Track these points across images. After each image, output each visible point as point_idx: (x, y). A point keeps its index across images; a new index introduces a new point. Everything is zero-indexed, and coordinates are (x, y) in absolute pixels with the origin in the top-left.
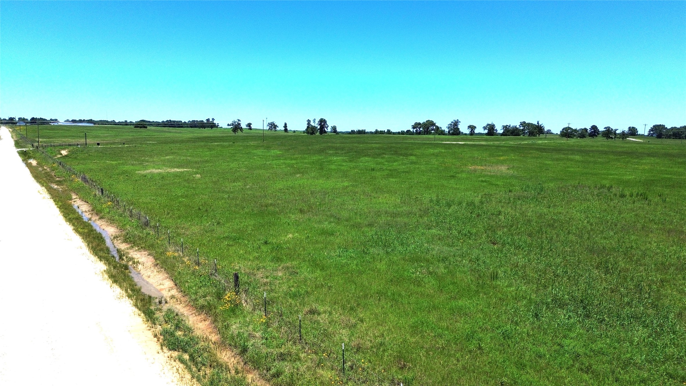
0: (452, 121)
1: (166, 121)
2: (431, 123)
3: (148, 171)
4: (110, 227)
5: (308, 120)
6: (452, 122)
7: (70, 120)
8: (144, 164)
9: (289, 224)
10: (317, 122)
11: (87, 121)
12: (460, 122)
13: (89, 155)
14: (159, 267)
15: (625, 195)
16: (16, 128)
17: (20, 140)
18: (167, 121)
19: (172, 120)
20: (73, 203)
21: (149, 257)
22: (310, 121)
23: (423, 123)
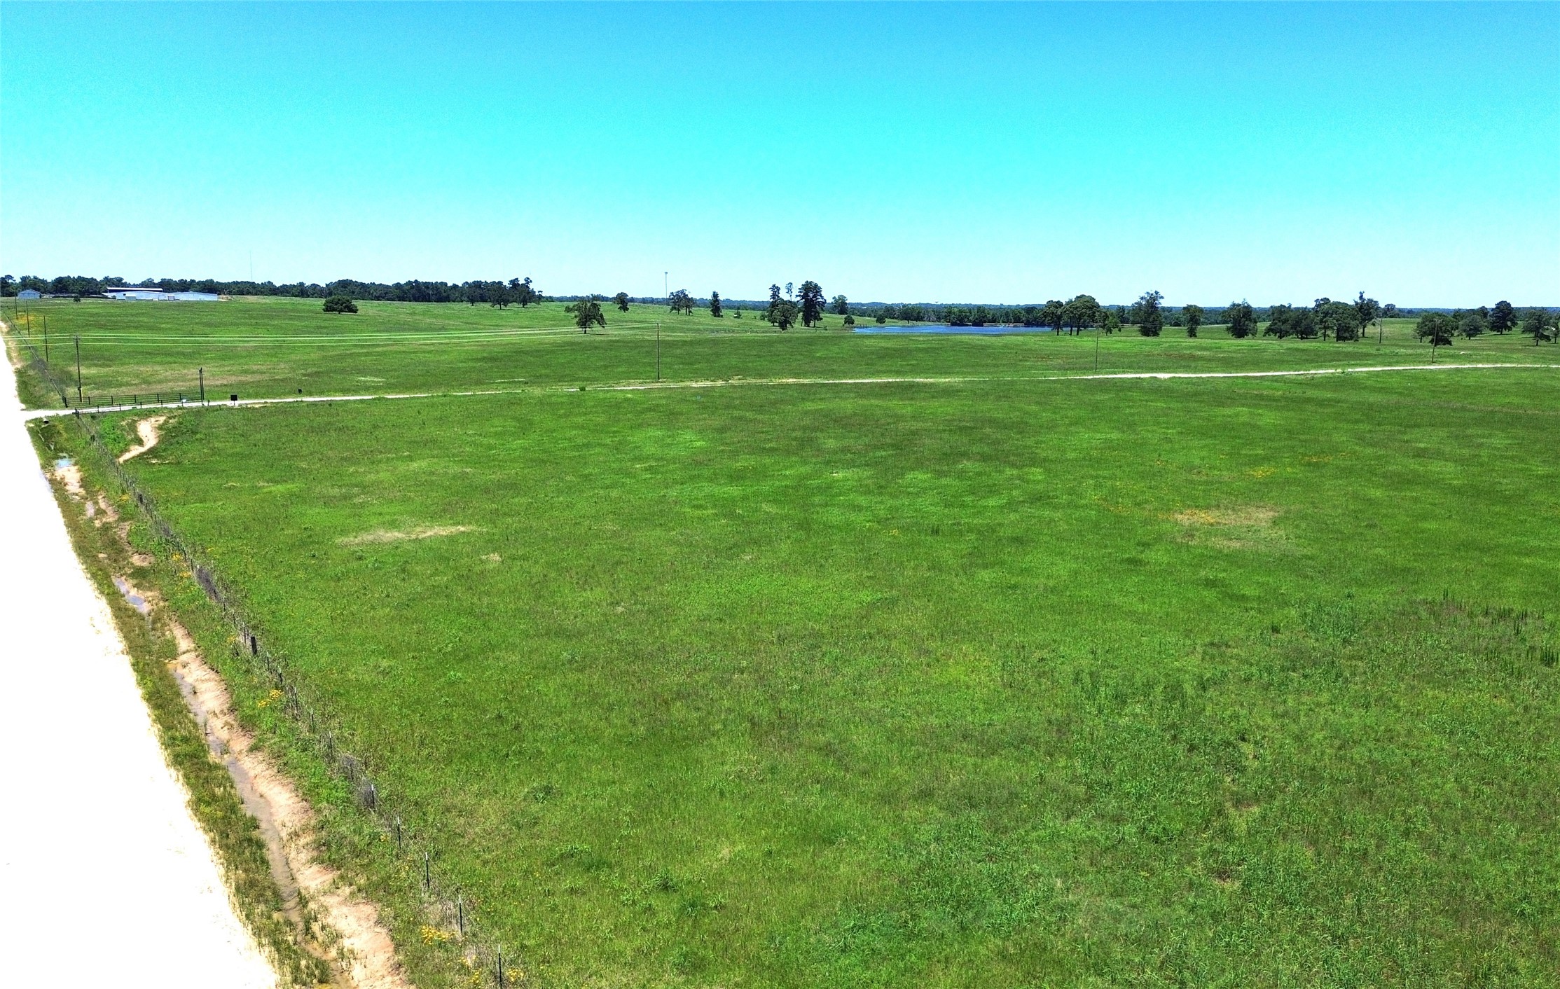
0: (1143, 294)
1: (406, 284)
2: (1088, 304)
3: (367, 537)
4: (278, 789)
5: (774, 286)
6: (1142, 298)
7: (157, 280)
8: (356, 501)
9: (722, 794)
10: (796, 291)
11: (199, 283)
12: (1162, 297)
13: (215, 452)
14: (404, 978)
15: (1555, 657)
16: (16, 322)
17: (31, 372)
18: (409, 283)
19: (420, 280)
20: (180, 671)
21: (378, 929)
22: (778, 289)
23: (1068, 303)
